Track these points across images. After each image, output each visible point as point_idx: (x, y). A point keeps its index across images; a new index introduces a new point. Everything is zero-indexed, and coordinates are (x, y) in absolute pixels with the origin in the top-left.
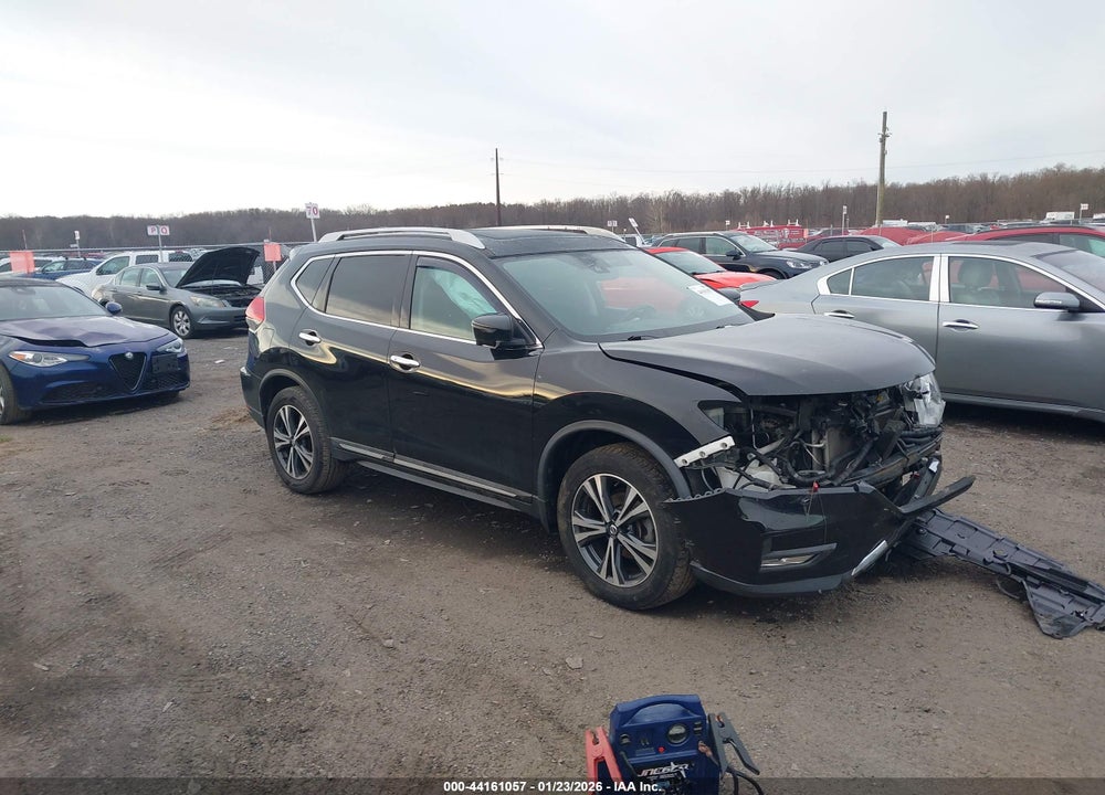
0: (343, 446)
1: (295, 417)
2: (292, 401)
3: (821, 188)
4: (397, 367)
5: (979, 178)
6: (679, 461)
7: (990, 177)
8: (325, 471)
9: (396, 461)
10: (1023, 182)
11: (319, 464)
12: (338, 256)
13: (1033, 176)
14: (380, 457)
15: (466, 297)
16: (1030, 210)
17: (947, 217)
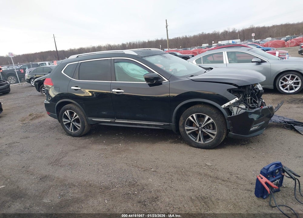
0: (93, 120)
1: (71, 114)
2: (70, 109)
3: (147, 41)
4: (115, 93)
5: (185, 37)
6: (223, 106)
7: (187, 36)
8: (86, 128)
9: (116, 121)
10: (195, 37)
11: (83, 127)
12: (79, 62)
13: (197, 36)
14: (110, 121)
15: (134, 70)
16: (198, 44)
17: (181, 47)
